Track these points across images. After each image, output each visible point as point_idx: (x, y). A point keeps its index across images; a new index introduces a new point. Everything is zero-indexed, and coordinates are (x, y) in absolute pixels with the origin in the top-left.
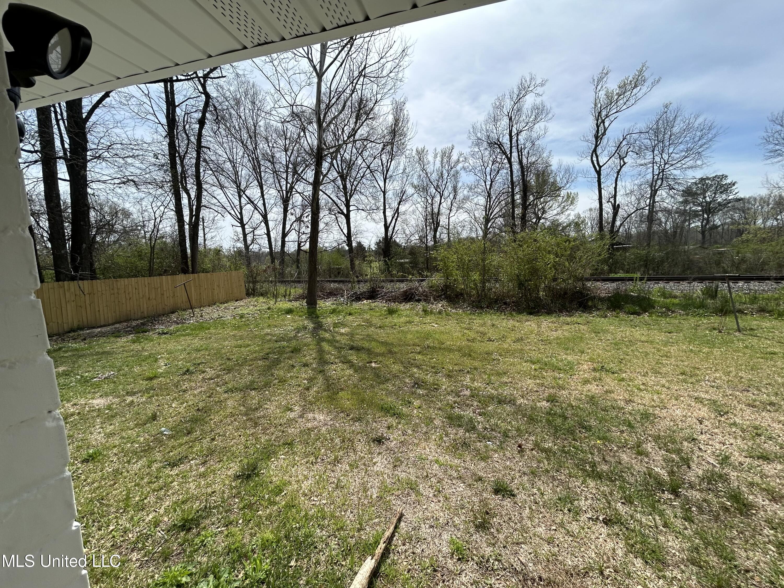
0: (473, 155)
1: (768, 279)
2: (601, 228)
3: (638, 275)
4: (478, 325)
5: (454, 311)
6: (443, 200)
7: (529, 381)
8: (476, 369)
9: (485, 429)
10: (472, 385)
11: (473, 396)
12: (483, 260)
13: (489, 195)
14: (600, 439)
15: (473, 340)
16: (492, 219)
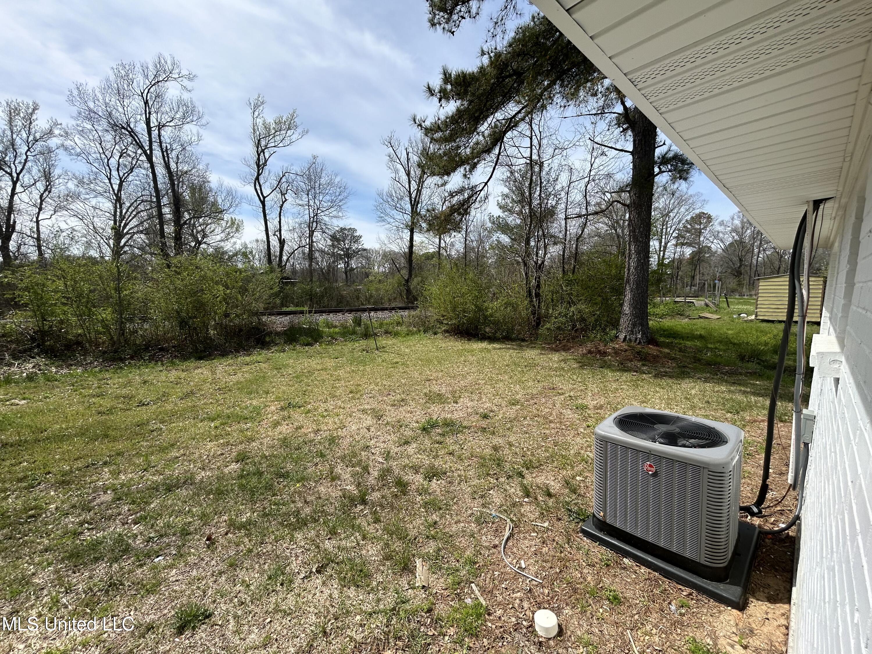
0: (82, 133)
1: (386, 309)
2: (270, 261)
3: (306, 308)
4: (116, 386)
5: (65, 371)
6: (19, 189)
7: (210, 445)
8: (120, 454)
9: (149, 540)
10: (115, 482)
11: (119, 499)
12: (118, 290)
13: (118, 199)
14: (298, 482)
15: (110, 411)
16: (127, 233)
